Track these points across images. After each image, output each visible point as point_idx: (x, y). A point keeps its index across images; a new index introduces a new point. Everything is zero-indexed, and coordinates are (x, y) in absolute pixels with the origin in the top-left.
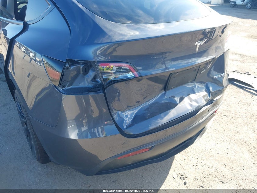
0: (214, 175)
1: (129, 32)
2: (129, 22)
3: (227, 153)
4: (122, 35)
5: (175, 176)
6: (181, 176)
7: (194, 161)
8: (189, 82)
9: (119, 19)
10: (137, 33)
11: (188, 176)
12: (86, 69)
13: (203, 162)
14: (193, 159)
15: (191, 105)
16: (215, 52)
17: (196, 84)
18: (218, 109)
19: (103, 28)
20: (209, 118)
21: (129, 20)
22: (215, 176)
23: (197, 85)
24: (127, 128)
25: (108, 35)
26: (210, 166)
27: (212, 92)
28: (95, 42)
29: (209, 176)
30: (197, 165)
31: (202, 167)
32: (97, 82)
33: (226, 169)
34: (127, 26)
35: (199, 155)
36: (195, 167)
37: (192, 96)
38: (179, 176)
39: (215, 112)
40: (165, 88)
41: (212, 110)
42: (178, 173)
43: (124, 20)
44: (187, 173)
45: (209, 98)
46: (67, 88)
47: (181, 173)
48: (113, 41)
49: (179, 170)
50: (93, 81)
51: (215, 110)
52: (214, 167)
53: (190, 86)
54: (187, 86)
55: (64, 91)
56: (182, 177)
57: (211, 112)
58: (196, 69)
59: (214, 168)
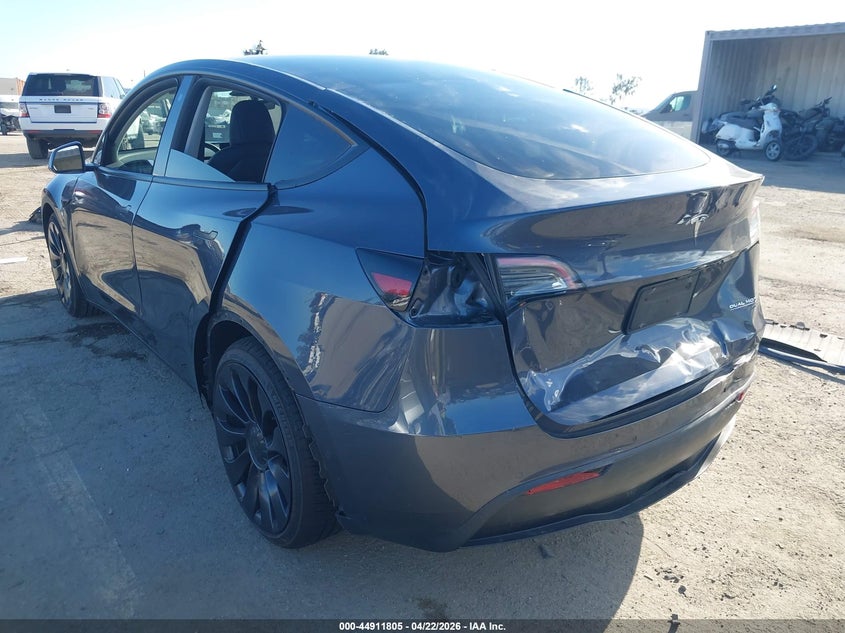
0: (755, 570)
1: (556, 194)
2: (550, 175)
3: (781, 519)
4: (543, 199)
5: (652, 574)
6: (667, 574)
7: (696, 540)
8: (675, 316)
9: (528, 170)
10: (576, 196)
11: (684, 573)
12: (458, 276)
13: (718, 540)
14: (692, 534)
15: (688, 368)
16: (733, 243)
17: (690, 320)
18: (746, 390)
19: (500, 187)
20: (728, 412)
21: (549, 170)
22: (757, 572)
23: (695, 324)
24: (553, 410)
25: (513, 200)
26: (741, 550)
27: (729, 343)
28: (490, 214)
29: (743, 573)
30: (704, 549)
31: (718, 553)
32: (480, 305)
33: (784, 556)
34: (547, 183)
35: (704, 525)
36: (700, 551)
37: (685, 347)
38: (663, 575)
39: (740, 396)
40: (627, 327)
41: (732, 391)
42: (657, 567)
43: (537, 171)
44: (680, 566)
45: (724, 356)
46: (418, 316)
47: (665, 566)
48: (529, 211)
49: (658, 561)
50: (470, 304)
51: (739, 390)
52: (750, 551)
53: (678, 324)
54: (673, 325)
55: (414, 322)
56: (670, 575)
57: (732, 395)
58: (690, 284)
59: (752, 554)
